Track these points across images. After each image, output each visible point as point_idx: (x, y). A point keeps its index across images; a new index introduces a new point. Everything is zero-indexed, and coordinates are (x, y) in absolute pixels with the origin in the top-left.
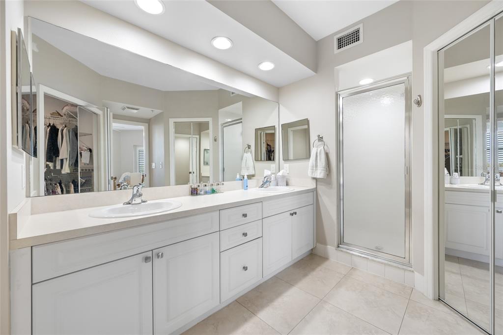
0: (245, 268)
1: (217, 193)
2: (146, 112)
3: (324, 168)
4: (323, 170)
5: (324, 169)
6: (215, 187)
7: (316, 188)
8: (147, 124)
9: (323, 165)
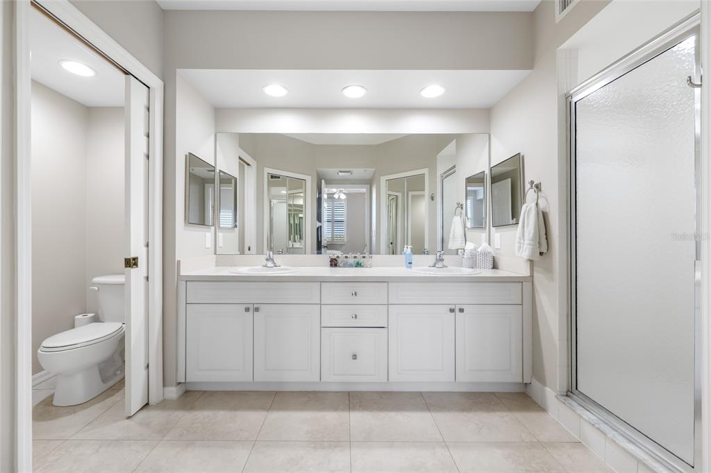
0: (355, 357)
1: (363, 267)
2: (359, 172)
3: (532, 240)
4: (530, 245)
5: (531, 242)
6: (361, 260)
7: (532, 276)
8: (369, 186)
9: (531, 235)
